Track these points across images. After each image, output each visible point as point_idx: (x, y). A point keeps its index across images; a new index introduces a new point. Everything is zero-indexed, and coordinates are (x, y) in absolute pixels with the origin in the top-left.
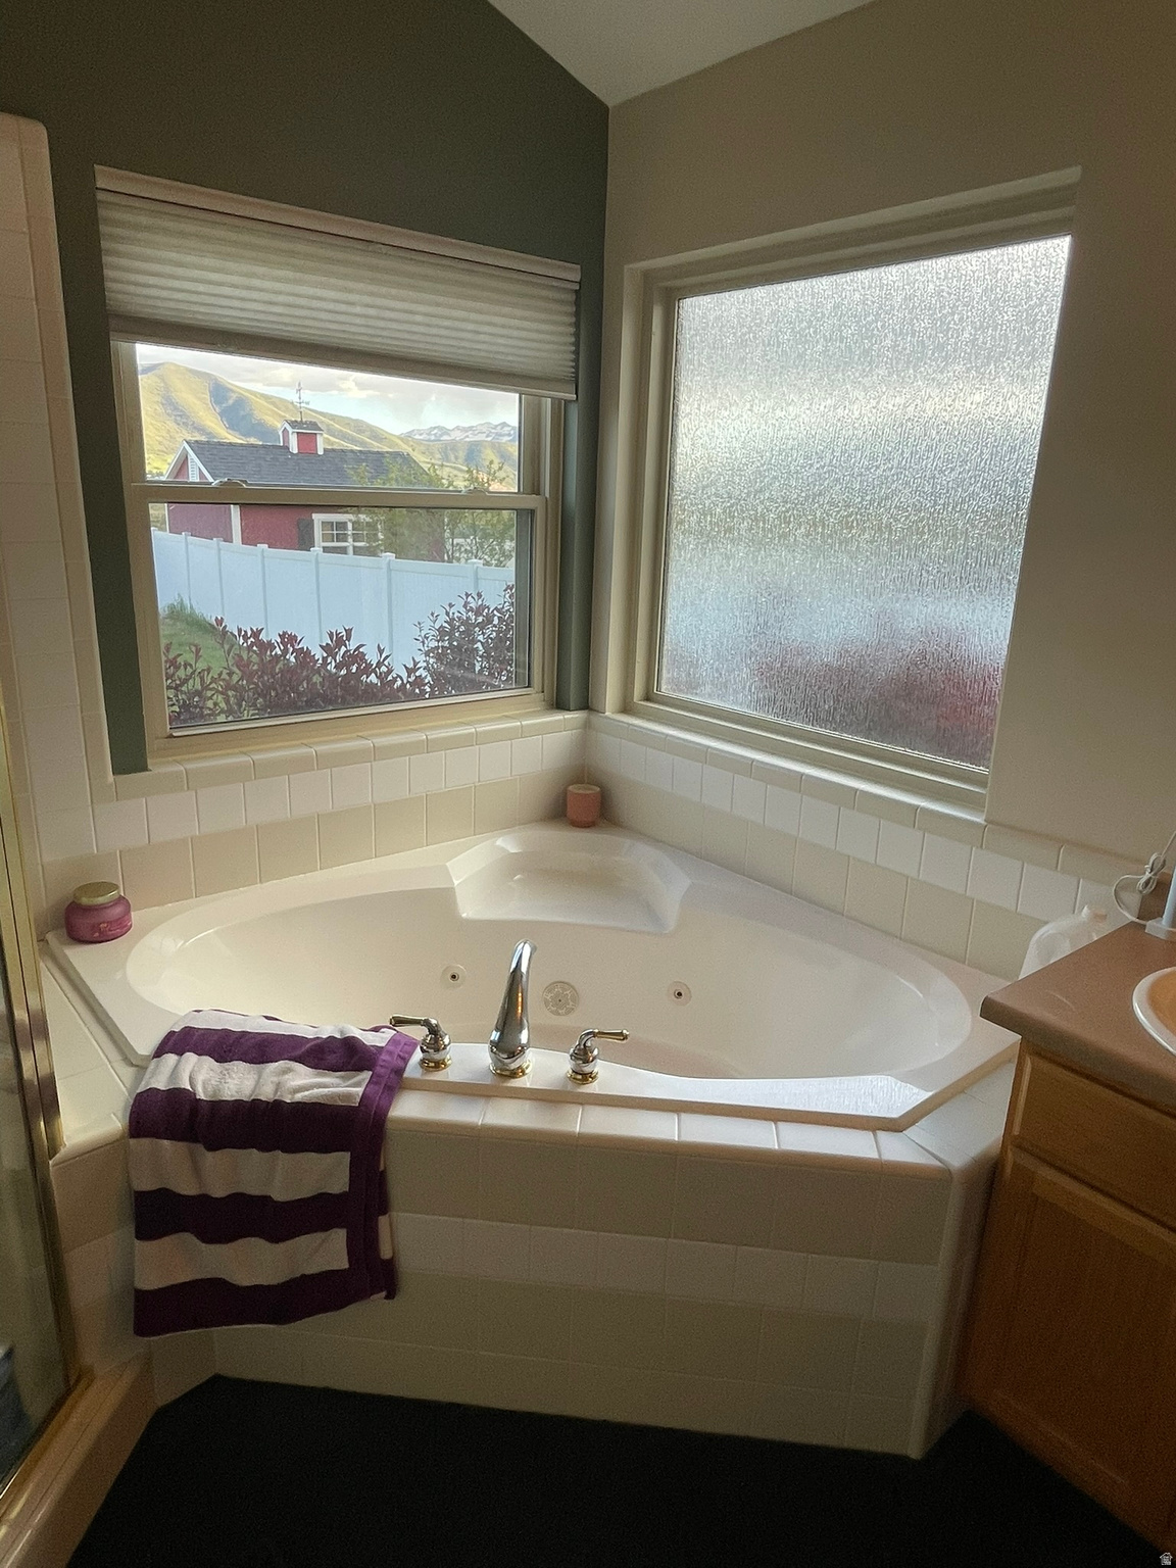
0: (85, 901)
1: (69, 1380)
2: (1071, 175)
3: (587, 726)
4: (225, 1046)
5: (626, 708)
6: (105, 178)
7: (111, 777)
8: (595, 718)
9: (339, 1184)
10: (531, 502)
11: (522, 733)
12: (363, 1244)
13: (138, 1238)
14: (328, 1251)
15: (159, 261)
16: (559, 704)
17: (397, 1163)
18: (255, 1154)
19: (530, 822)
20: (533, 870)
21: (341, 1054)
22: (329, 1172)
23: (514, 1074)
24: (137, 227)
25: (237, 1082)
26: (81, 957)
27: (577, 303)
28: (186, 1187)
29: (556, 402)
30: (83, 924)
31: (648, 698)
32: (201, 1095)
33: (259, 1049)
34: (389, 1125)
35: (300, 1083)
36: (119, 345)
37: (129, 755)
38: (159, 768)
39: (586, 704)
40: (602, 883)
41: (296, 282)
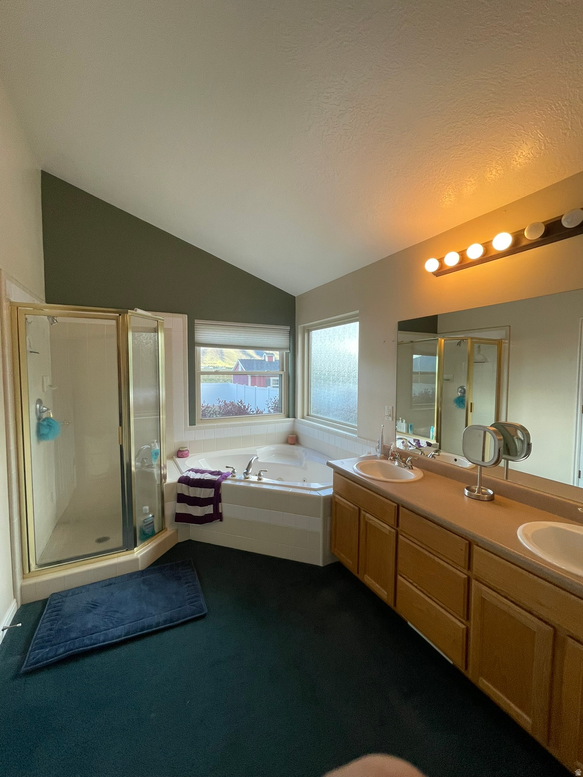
0: (181, 449)
1: (162, 529)
2: (358, 312)
3: (294, 421)
4: (197, 471)
5: (303, 418)
6: (196, 321)
7: (188, 426)
8: (296, 420)
9: (212, 495)
10: (282, 373)
11: (278, 422)
12: (216, 508)
13: (178, 502)
14: (209, 509)
15: (205, 333)
16: (288, 417)
17: (223, 491)
18: (199, 488)
19: (280, 443)
20: (279, 454)
21: (218, 473)
22: (209, 493)
23: (247, 478)
24: (201, 328)
25: (198, 476)
26: (178, 460)
27: (290, 333)
28: (186, 494)
29: (286, 353)
30: (180, 454)
31: (308, 415)
32: (191, 477)
33: (203, 472)
34: (222, 484)
35: (208, 477)
36: (197, 348)
37: (192, 422)
38: (197, 425)
39: (294, 417)
40: (292, 457)
41: (230, 335)
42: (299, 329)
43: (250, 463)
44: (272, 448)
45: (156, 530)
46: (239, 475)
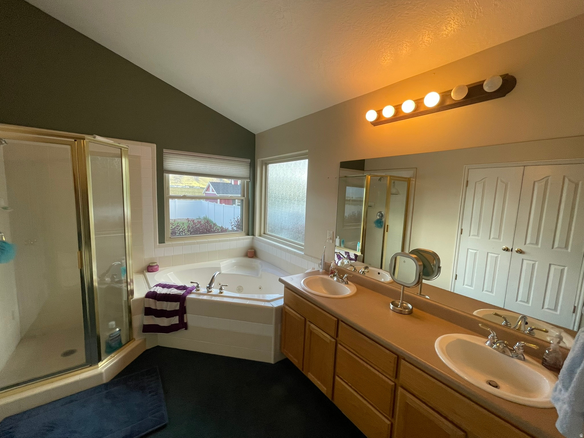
0: (151, 265)
1: (130, 339)
2: (307, 151)
3: (253, 239)
4: (164, 286)
5: (260, 236)
6: (165, 151)
7: (158, 244)
8: (254, 237)
9: (178, 308)
10: (243, 198)
11: (239, 239)
12: (181, 319)
13: (145, 315)
14: (175, 320)
15: (173, 162)
16: (248, 235)
17: (188, 305)
18: (165, 302)
19: (242, 256)
20: (240, 266)
21: (184, 288)
22: (175, 306)
23: (210, 292)
24: (170, 157)
25: (165, 291)
26: (148, 274)
27: (250, 165)
28: (153, 307)
29: (247, 182)
30: (150, 269)
31: (264, 234)
32: (158, 292)
33: (169, 287)
34: (186, 298)
35: (174, 291)
36: (166, 175)
37: (162, 240)
38: (167, 243)
39: (253, 234)
40: (252, 268)
41: (196, 164)
42: (258, 162)
43: (214, 276)
44: (233, 261)
45: (123, 342)
46: (203, 290)
